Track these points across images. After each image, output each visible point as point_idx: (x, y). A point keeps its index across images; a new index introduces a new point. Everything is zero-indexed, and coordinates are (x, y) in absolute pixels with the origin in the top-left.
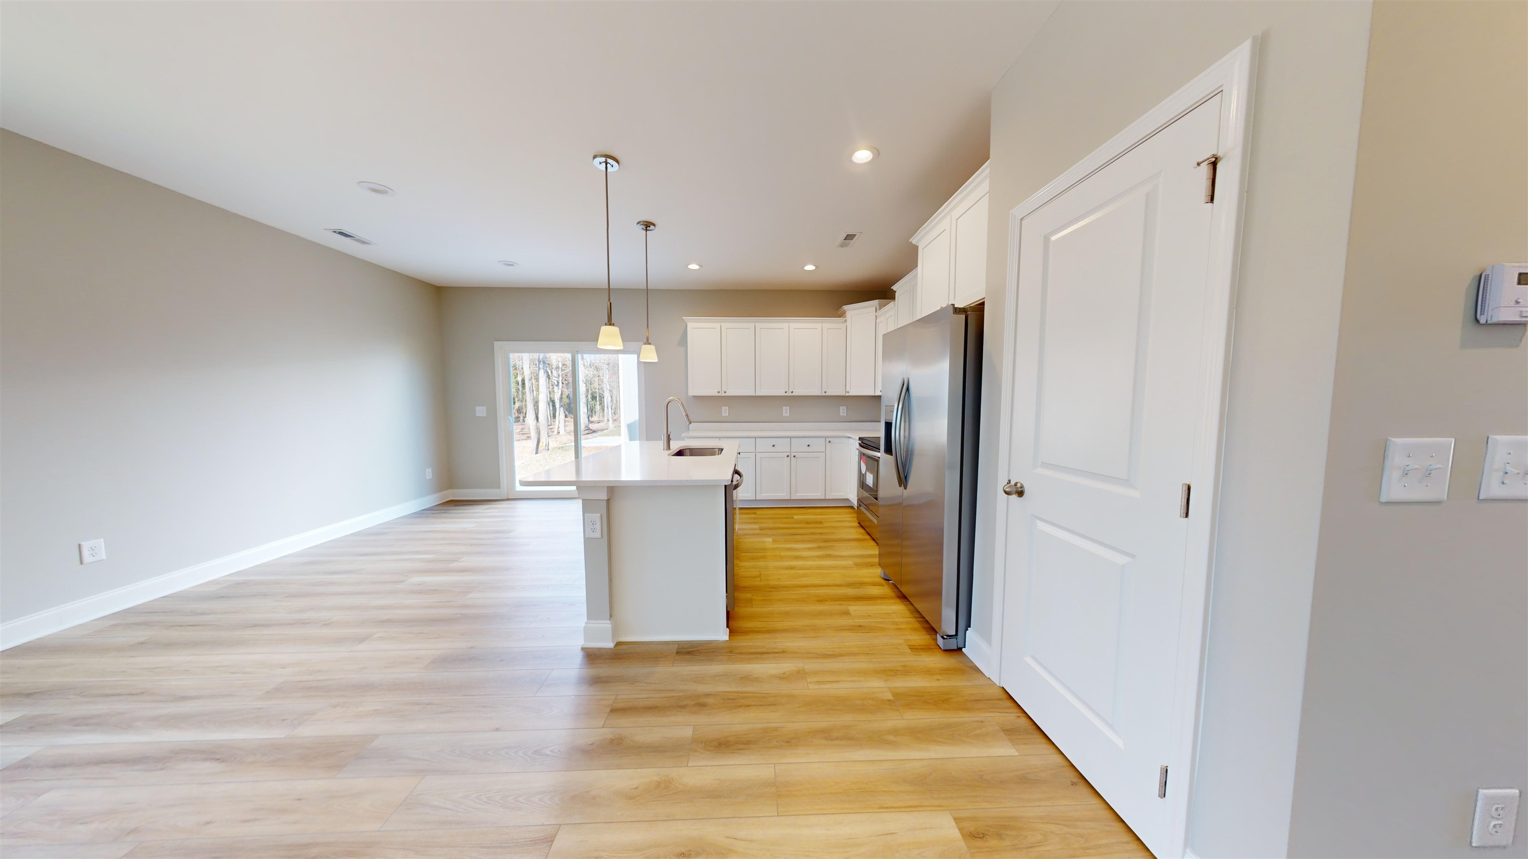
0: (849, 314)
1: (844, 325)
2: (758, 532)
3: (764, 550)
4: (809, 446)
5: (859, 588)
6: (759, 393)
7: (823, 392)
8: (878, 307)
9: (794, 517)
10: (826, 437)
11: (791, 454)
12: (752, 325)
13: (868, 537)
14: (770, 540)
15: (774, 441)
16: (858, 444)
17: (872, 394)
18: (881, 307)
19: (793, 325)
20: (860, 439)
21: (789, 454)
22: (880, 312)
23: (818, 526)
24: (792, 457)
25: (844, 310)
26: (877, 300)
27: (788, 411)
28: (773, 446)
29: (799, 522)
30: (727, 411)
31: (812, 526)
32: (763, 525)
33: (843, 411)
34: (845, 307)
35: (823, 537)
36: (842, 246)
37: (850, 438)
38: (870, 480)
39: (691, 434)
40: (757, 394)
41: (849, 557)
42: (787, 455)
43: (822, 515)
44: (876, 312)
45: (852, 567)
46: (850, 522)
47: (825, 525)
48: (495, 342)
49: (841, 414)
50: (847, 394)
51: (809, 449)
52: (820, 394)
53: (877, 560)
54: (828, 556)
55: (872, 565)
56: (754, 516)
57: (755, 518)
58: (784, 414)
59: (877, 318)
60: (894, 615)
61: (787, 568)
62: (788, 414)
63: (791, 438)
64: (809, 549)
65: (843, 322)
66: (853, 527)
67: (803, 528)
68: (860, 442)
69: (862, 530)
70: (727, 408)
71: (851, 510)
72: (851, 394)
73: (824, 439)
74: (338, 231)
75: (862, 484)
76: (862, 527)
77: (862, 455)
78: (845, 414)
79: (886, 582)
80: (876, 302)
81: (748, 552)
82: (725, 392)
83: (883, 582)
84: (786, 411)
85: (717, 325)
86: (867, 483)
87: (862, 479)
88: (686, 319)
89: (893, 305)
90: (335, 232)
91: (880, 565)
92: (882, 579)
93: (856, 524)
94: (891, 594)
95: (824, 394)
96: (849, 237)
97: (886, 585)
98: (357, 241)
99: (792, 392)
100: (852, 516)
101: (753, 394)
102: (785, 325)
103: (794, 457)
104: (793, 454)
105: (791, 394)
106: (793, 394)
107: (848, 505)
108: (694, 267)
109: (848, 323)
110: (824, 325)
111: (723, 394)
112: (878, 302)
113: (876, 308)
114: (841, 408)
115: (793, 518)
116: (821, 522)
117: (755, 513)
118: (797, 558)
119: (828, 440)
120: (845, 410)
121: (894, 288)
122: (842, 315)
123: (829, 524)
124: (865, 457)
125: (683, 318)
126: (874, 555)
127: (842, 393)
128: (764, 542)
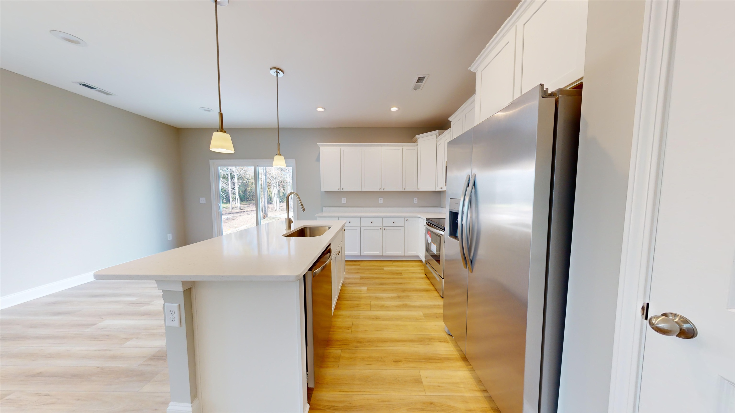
0: (419, 140)
1: (416, 147)
2: (358, 281)
3: (360, 298)
4: (394, 222)
5: (429, 345)
6: (363, 190)
7: (403, 189)
8: (438, 135)
9: (385, 268)
10: (405, 217)
11: (382, 227)
12: (359, 148)
13: (432, 288)
14: (365, 288)
15: (372, 220)
16: (425, 223)
17: (434, 190)
18: (440, 134)
19: (385, 148)
20: (427, 219)
21: (381, 227)
22: (439, 138)
23: (399, 276)
24: (383, 229)
25: (416, 138)
26: (438, 130)
27: (382, 200)
28: (372, 222)
29: (386, 273)
30: (345, 200)
31: (396, 276)
32: (363, 275)
33: (415, 200)
34: (417, 136)
35: (401, 286)
36: (416, 88)
37: (420, 218)
38: (434, 248)
39: (324, 214)
40: (362, 190)
41: (420, 307)
42: (380, 228)
43: (402, 267)
44: (437, 138)
45: (421, 319)
46: (419, 273)
47: (404, 276)
48: (210, 160)
49: (414, 202)
50: (418, 190)
51: (394, 224)
52: (401, 190)
53: (441, 311)
54: (405, 306)
55: (437, 317)
56: (358, 267)
57: (359, 269)
58: (380, 202)
59: (438, 141)
60: (462, 386)
61: (373, 318)
62: (382, 202)
63: (382, 217)
64: (392, 298)
65: (416, 146)
66: (422, 278)
67: (389, 278)
68: (427, 222)
69: (428, 281)
70: (345, 198)
71: (420, 264)
72: (420, 190)
73: (404, 218)
74: (81, 83)
75: (428, 249)
76: (428, 278)
77: (428, 231)
78: (417, 202)
79: (449, 336)
80: (437, 132)
81: (348, 301)
82: (343, 189)
83: (448, 337)
84: (381, 201)
85: (338, 148)
86: (432, 250)
87: (428, 247)
88: (319, 144)
89: (449, 131)
90: (80, 84)
91: (446, 318)
92: (446, 334)
93: (424, 276)
94: (455, 353)
95: (403, 190)
96: (420, 79)
97: (450, 342)
98: (100, 92)
99: (384, 189)
100: (421, 268)
101: (360, 190)
102: (380, 148)
103: (385, 229)
104: (384, 228)
105: (383, 190)
106: (384, 190)
107: (418, 260)
108: (320, 110)
109: (419, 146)
110: (404, 147)
111: (342, 190)
112: (438, 132)
113: (437, 136)
114: (414, 198)
115: (383, 269)
116: (401, 274)
117: (359, 265)
118: (382, 307)
119: (406, 219)
120: (417, 200)
121: (450, 119)
122: (416, 141)
123: (406, 276)
124: (430, 232)
125: (317, 144)
126: (439, 306)
127: (415, 189)
128: (361, 291)
